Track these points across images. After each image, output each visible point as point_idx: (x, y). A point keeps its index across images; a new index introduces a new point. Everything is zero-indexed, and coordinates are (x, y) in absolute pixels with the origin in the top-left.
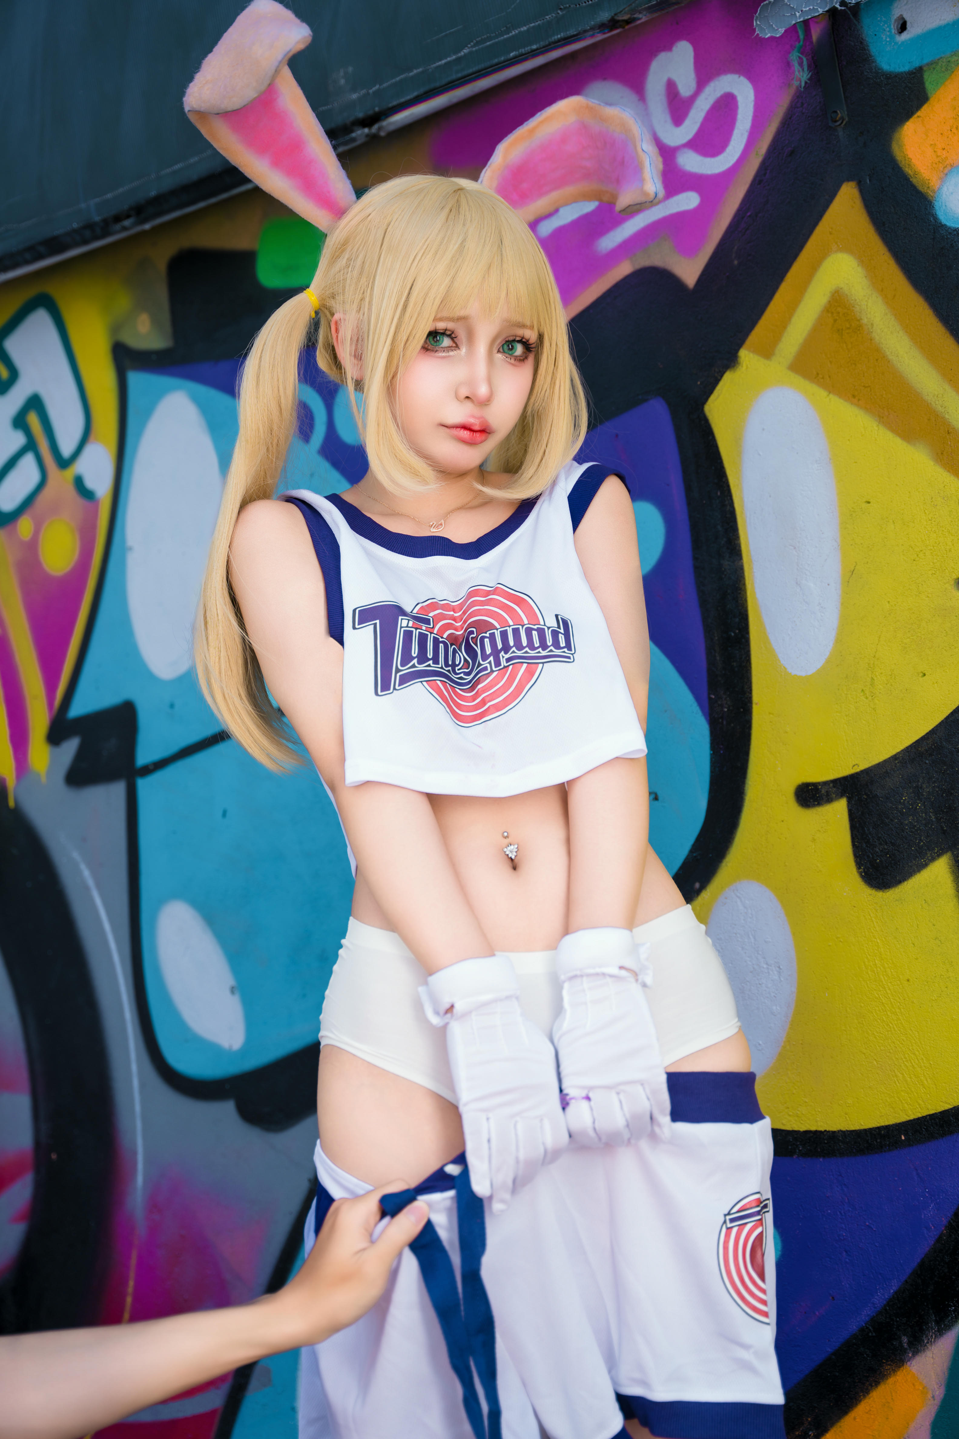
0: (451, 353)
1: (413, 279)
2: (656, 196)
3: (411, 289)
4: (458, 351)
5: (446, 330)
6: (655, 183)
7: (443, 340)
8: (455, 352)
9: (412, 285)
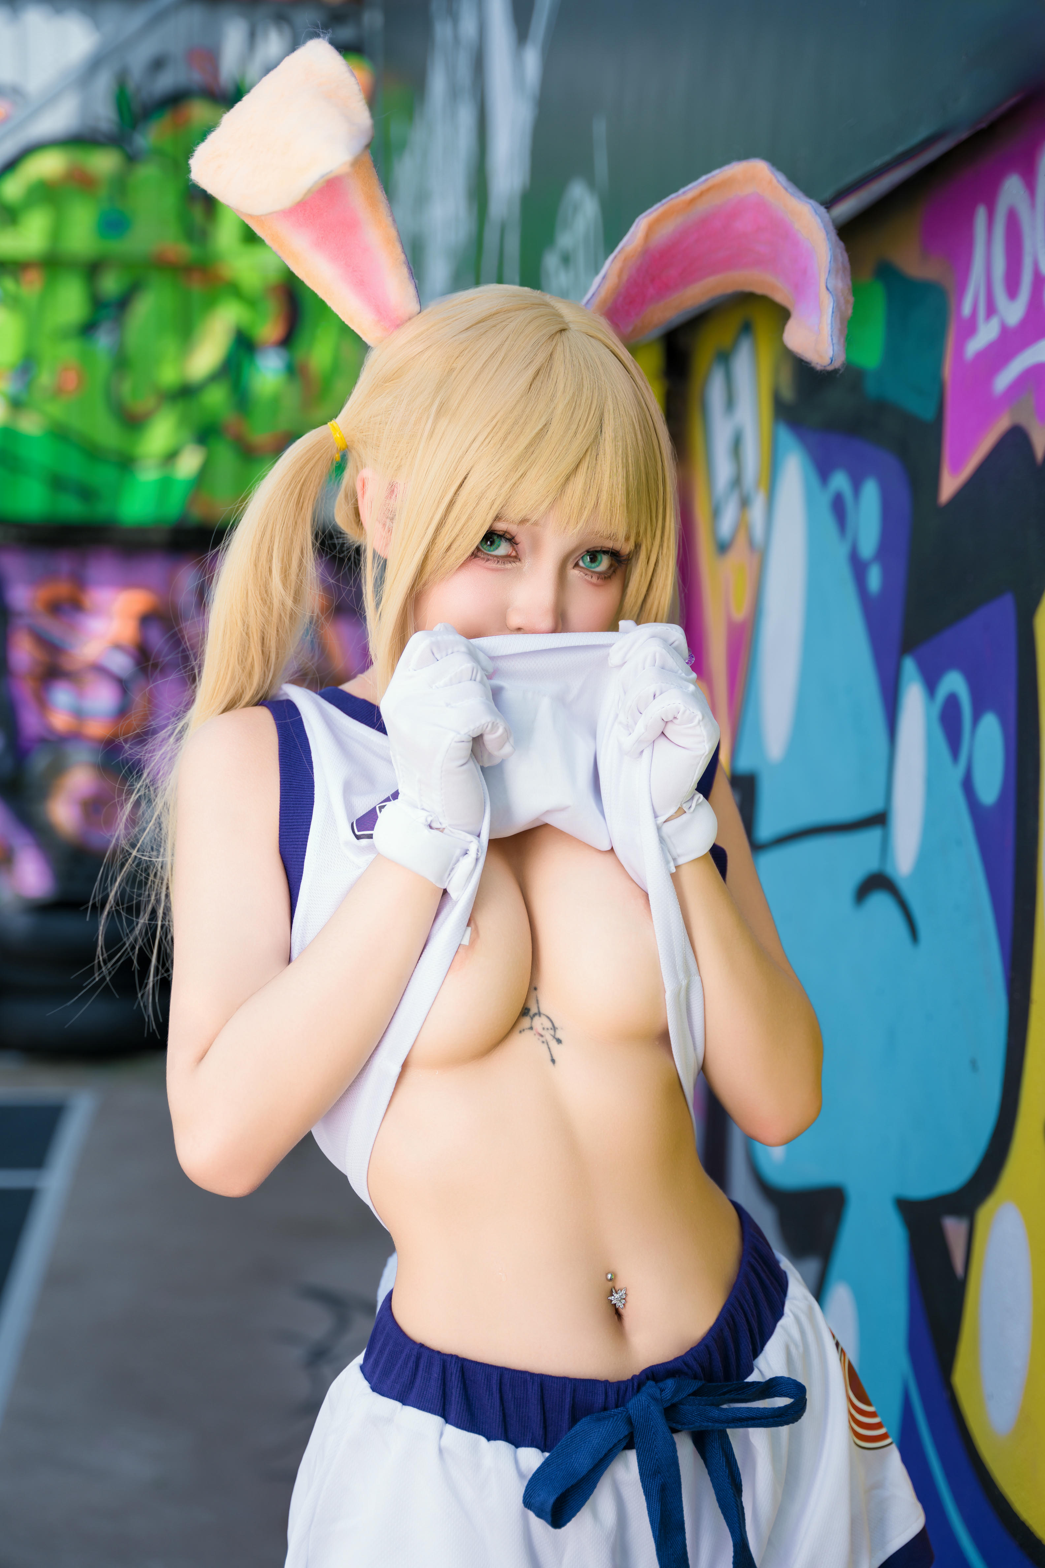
0: (509, 566)
1: (469, 468)
2: (831, 363)
3: (461, 485)
4: (517, 563)
5: (506, 532)
6: (833, 344)
7: (499, 546)
8: (514, 564)
9: (465, 478)
